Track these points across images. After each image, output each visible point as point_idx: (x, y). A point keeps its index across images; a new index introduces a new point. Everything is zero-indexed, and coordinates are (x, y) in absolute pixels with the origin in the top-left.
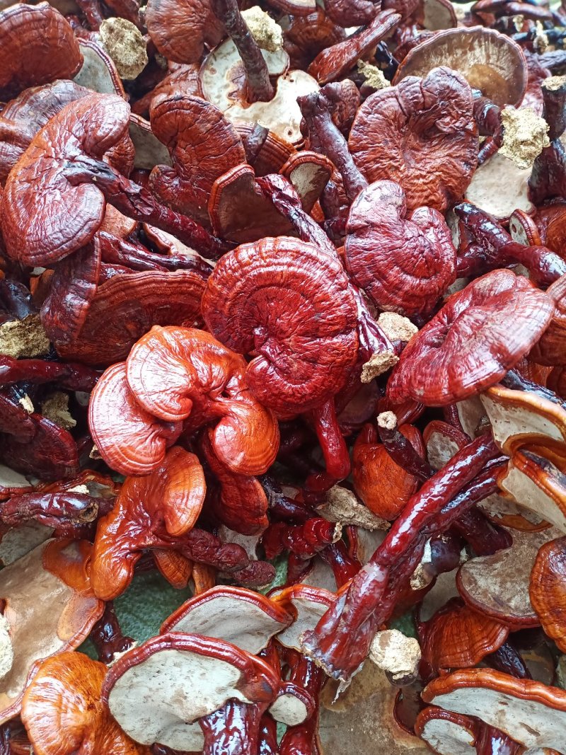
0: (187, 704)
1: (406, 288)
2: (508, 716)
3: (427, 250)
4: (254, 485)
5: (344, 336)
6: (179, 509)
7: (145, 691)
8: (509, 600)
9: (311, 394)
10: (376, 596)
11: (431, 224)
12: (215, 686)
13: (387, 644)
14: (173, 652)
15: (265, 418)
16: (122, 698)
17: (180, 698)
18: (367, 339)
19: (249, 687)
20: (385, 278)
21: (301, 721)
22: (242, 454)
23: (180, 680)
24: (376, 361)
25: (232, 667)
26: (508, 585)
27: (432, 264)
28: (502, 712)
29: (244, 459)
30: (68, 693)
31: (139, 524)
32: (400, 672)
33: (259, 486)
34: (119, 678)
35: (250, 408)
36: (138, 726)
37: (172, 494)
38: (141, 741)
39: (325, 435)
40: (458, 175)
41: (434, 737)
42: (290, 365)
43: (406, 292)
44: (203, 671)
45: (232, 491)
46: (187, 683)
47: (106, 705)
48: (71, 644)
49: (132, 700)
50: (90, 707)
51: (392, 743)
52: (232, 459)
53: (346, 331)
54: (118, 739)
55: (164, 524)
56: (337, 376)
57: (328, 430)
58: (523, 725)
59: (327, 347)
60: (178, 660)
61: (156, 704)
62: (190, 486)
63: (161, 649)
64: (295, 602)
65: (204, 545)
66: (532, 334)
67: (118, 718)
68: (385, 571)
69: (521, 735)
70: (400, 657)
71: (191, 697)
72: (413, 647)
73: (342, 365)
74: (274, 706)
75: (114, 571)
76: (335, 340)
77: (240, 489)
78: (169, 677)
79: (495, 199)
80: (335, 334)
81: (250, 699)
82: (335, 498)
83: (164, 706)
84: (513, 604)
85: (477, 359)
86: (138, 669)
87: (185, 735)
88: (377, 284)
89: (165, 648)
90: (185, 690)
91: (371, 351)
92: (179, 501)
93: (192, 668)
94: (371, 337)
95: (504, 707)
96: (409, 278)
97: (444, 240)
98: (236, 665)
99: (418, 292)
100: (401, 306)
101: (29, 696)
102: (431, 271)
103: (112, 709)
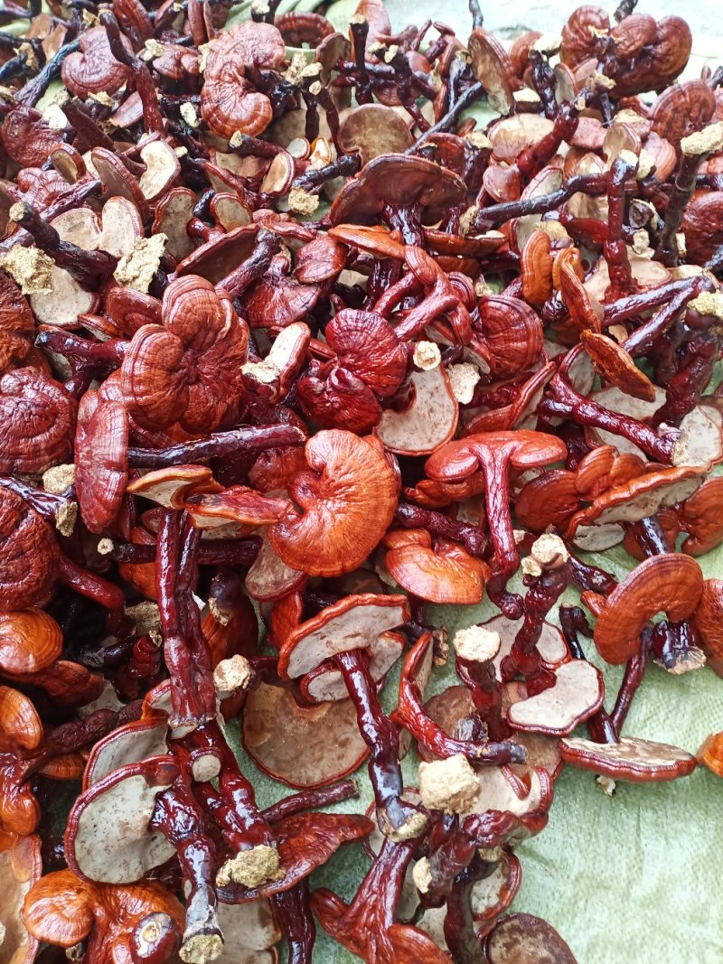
0: (132, 826)
1: (43, 446)
2: (334, 641)
3: (33, 409)
4: (62, 666)
5: (25, 520)
6: (22, 729)
7: (101, 846)
8: (283, 577)
9: (41, 575)
10: (184, 656)
11: (22, 384)
12: (137, 798)
13: (224, 674)
14: (90, 806)
15: (28, 618)
16: (92, 864)
17: (125, 827)
18: (43, 509)
19: (159, 778)
20: (21, 454)
21: (219, 766)
22: (31, 656)
23: (114, 818)
24: (61, 519)
25: (134, 777)
26: (277, 568)
27: (47, 414)
28: (328, 642)
29: (35, 657)
30: (55, 899)
31: (9, 765)
32: (244, 680)
33: (66, 663)
34: (74, 853)
35: (8, 622)
36: (123, 872)
37: (9, 725)
38: (134, 879)
39: (83, 588)
40: (16, 316)
41: (324, 694)
42: (7, 570)
43: (46, 449)
44: (120, 798)
45: (52, 684)
46: (119, 814)
47: (88, 880)
48: (35, 876)
49: (99, 860)
50: (79, 892)
51: (311, 723)
52: (27, 665)
53: (24, 515)
54: (119, 892)
55: (23, 748)
56: (48, 548)
57: (83, 583)
58: (346, 637)
59: (21, 536)
60: (99, 808)
61: (116, 847)
62: (15, 708)
63: (82, 811)
64: (154, 706)
65: (70, 733)
66: (120, 440)
67: (104, 880)
68: (178, 638)
69: (352, 644)
70: (236, 673)
71: (130, 820)
72: (238, 660)
73: (43, 538)
74: (195, 773)
75: (19, 808)
76: (21, 529)
77: (55, 677)
78: (104, 822)
79: (63, 306)
80: (17, 525)
81: (167, 784)
82: (141, 616)
83: (122, 842)
84: (286, 577)
85: (104, 480)
86: (81, 837)
87: (161, 848)
88: (19, 462)
89: (83, 808)
90: (122, 819)
91: (53, 514)
92: (17, 724)
93: (113, 803)
94: (45, 504)
95: (326, 639)
96: (38, 438)
97: (41, 386)
98: (134, 774)
99: (54, 441)
100: (51, 460)
101: (31, 924)
102: (51, 418)
103: (93, 877)
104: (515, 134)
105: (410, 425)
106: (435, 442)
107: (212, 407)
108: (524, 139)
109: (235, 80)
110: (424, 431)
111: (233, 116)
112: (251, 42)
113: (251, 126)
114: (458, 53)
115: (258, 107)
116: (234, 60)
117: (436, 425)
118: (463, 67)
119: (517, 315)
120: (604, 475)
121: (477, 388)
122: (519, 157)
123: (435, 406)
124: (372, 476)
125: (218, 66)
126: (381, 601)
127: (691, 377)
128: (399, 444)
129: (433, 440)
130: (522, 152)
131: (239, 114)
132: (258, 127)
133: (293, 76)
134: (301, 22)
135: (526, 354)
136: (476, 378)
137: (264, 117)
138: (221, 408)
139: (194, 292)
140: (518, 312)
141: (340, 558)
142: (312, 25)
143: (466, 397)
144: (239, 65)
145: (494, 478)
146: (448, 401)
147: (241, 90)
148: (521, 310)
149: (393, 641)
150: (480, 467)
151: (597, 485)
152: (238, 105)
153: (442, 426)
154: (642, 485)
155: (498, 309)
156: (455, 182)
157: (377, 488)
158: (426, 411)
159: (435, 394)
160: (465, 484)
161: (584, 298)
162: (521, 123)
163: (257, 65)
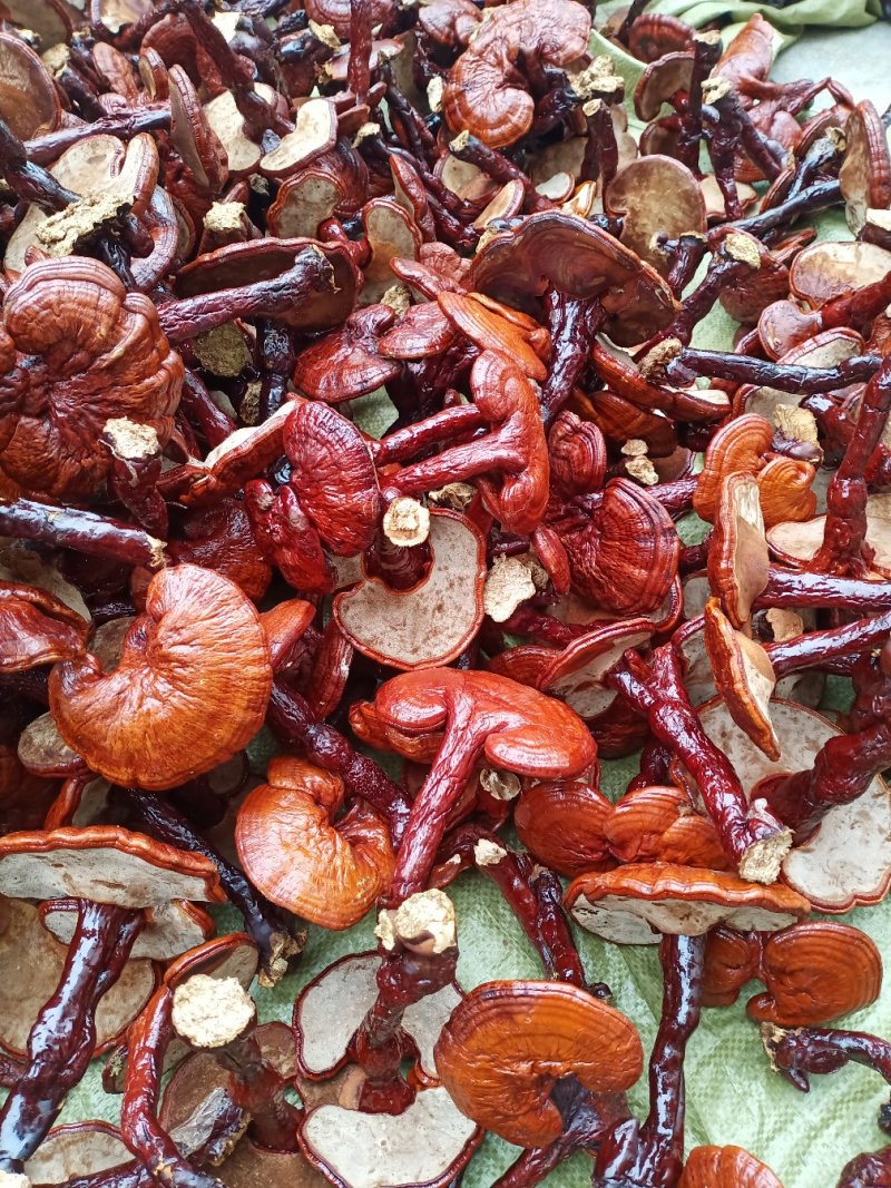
104: (839, 267)
105: (396, 614)
106: (422, 656)
107: (51, 460)
108: (851, 279)
109: (500, 64)
110: (414, 633)
111: (478, 111)
112: (545, 22)
113: (496, 132)
114: (830, 131)
115: (513, 110)
116: (509, 37)
117: (435, 632)
118: (830, 151)
119: (647, 526)
120: (654, 832)
121: (523, 606)
122: (830, 302)
123: (448, 604)
124: (226, 666)
125: (487, 38)
126: (157, 859)
127: (859, 751)
128: (365, 635)
129: (421, 652)
130: (840, 298)
131: (485, 110)
132: (503, 137)
133: (582, 85)
134: (666, 30)
135: (643, 590)
136: (528, 591)
137: (516, 126)
138: (70, 467)
139: (76, 283)
140: (652, 521)
141: (130, 761)
142: (679, 39)
143: (501, 612)
144: (512, 46)
145: (453, 755)
146: (469, 606)
147: (501, 79)
148: (656, 520)
149: (190, 920)
150: (441, 726)
151: (637, 843)
152: (491, 98)
153: (442, 637)
154: (675, 887)
155: (623, 504)
156: (657, 292)
157: (226, 687)
158: (432, 605)
159: (456, 587)
160: (416, 741)
161: (726, 547)
162: (858, 256)
163: (540, 54)
